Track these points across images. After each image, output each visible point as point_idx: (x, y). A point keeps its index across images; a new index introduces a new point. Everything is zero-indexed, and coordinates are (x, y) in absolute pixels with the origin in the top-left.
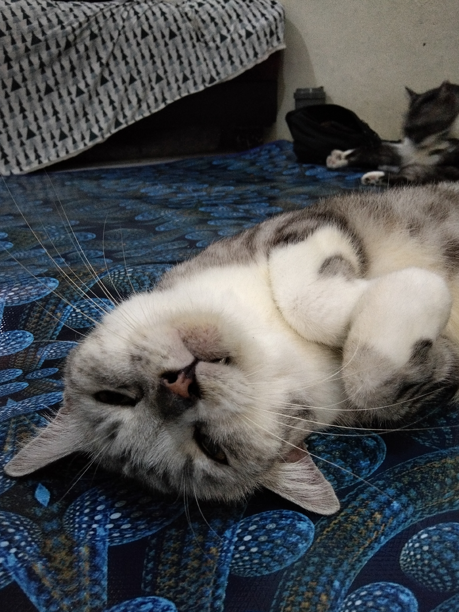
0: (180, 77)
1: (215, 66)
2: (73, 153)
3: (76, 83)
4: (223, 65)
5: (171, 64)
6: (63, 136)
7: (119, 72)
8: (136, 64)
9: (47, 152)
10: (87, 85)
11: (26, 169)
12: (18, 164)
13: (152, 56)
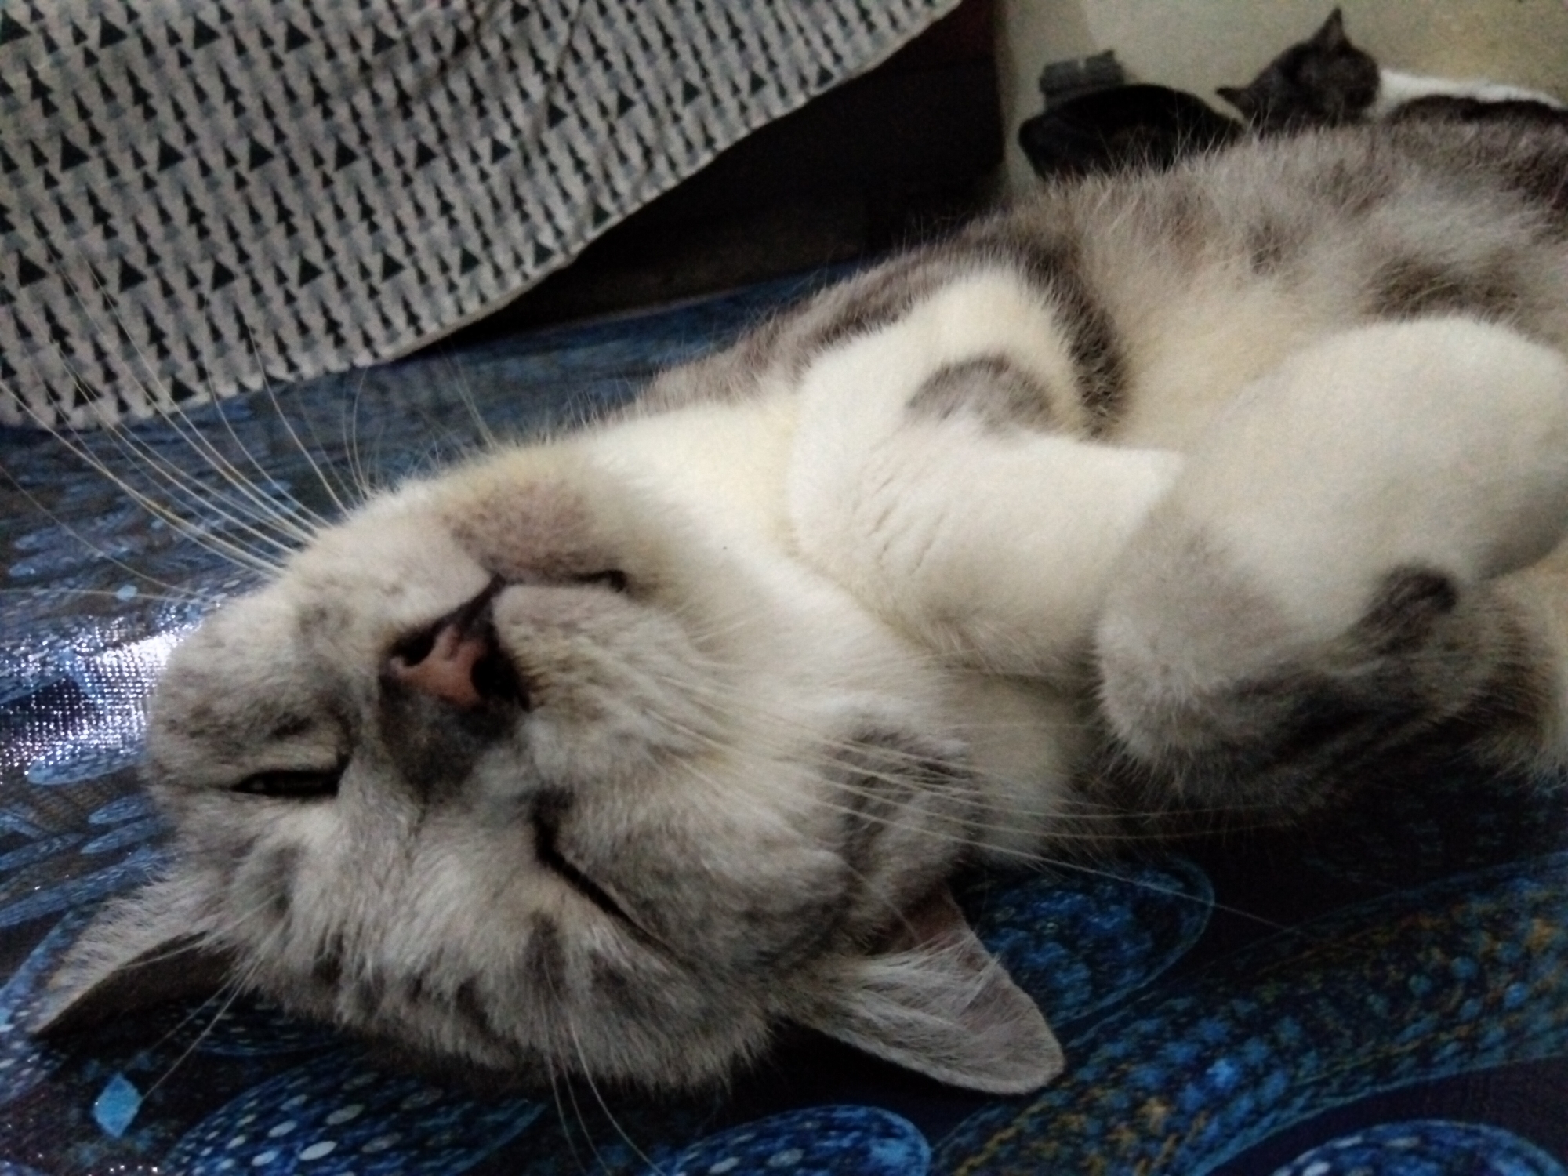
0: (743, 81)
1: (828, 41)
2: (498, 299)
3: (488, 130)
4: (849, 35)
5: (718, 50)
6: (469, 262)
7: (591, 89)
8: (630, 64)
9: (434, 305)
10: (516, 132)
11: (387, 352)
12: (368, 341)
13: (668, 41)
